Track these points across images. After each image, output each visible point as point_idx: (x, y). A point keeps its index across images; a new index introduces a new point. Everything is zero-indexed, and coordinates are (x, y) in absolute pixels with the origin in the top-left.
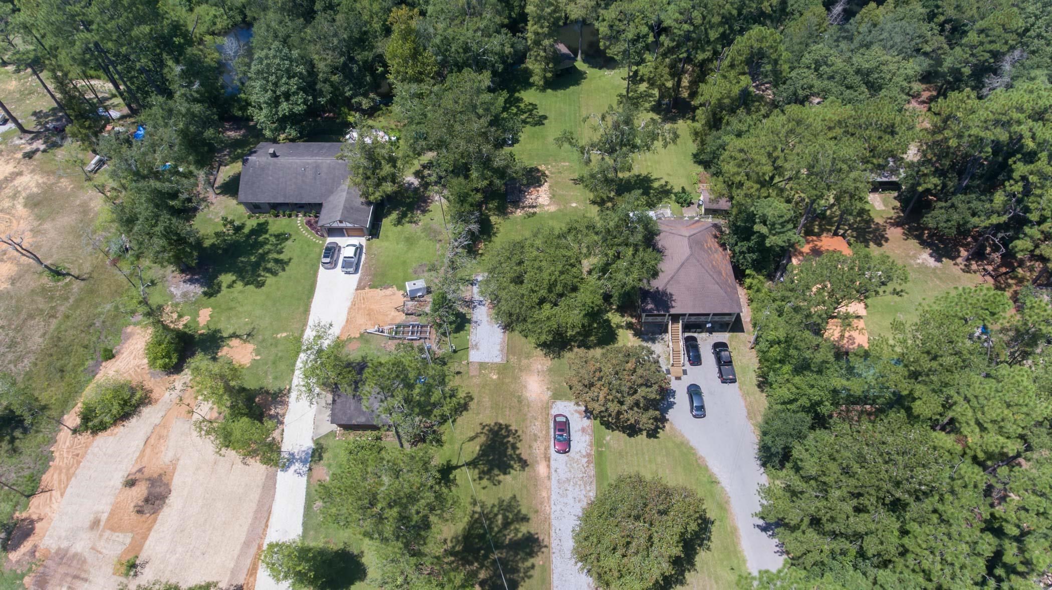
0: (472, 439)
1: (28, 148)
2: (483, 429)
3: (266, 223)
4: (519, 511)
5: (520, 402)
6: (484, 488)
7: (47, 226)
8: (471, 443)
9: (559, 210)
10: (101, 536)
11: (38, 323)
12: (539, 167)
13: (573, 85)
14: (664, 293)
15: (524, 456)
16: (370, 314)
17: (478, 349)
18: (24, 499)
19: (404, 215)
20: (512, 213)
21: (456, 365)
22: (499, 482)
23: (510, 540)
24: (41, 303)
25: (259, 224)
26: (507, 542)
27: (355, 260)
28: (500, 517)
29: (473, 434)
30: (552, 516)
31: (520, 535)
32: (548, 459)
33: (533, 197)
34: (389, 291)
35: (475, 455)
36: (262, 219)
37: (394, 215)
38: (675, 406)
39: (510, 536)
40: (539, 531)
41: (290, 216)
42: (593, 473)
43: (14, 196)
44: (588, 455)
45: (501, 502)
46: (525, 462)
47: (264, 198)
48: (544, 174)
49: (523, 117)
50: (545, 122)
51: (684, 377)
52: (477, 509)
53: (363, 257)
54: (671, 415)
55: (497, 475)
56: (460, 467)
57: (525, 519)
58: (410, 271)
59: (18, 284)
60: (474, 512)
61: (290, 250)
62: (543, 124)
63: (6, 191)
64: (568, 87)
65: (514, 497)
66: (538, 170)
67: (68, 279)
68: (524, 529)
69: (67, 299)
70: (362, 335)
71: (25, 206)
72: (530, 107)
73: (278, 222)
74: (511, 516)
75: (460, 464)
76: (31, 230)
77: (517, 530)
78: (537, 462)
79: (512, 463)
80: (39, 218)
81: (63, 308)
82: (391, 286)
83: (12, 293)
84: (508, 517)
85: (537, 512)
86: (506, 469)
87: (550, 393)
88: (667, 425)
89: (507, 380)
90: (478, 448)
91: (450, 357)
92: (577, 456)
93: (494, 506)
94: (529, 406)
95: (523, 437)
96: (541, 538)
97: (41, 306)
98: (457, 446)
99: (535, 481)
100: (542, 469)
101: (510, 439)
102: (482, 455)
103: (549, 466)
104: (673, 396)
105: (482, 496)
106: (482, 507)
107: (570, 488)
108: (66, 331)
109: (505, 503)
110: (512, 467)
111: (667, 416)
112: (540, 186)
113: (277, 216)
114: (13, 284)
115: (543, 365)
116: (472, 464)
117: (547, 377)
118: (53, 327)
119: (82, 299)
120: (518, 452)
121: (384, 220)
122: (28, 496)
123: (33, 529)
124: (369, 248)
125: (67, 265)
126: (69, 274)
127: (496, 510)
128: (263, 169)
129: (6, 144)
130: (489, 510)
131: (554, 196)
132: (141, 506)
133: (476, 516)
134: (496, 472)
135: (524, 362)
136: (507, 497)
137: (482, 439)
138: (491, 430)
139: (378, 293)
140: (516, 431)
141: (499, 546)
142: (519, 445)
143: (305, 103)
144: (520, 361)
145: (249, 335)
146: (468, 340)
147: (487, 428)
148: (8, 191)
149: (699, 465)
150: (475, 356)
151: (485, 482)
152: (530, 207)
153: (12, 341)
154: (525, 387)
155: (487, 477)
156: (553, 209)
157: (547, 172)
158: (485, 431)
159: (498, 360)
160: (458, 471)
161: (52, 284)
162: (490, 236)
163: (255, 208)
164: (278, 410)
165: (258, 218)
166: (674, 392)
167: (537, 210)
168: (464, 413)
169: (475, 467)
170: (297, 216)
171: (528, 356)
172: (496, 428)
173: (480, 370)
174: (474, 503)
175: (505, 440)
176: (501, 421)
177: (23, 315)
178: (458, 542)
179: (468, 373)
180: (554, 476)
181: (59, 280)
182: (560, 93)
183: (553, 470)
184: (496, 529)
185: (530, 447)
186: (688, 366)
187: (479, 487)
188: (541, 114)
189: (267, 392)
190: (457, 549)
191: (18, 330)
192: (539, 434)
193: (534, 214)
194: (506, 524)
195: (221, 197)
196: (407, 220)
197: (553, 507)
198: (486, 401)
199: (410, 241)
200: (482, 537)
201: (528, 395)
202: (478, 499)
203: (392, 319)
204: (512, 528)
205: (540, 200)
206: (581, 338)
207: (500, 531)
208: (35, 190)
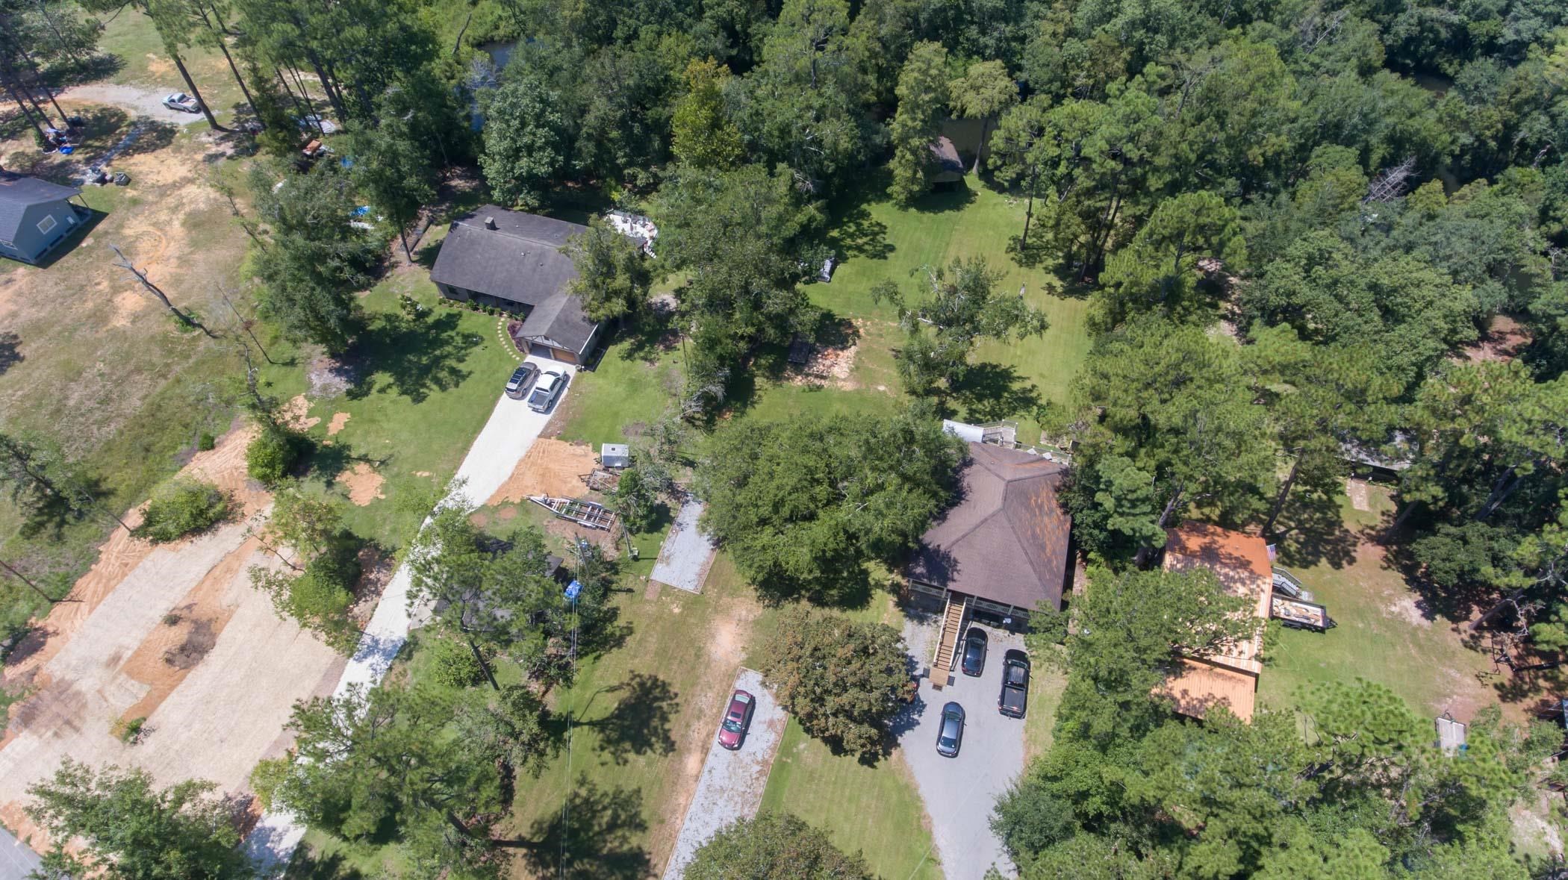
0: (612, 689)
1: (214, 150)
2: (632, 679)
3: (460, 315)
4: (637, 814)
5: (698, 656)
6: (603, 764)
7: (199, 256)
8: (609, 695)
9: (858, 391)
10: (115, 678)
11: (143, 380)
12: (854, 322)
13: (950, 209)
14: (946, 556)
15: (673, 736)
16: (544, 475)
17: (668, 564)
18: (47, 603)
19: (640, 347)
20: (788, 379)
21: (631, 578)
22: (626, 762)
23: (611, 850)
24: (157, 357)
25: (449, 315)
26: (605, 851)
27: (550, 395)
28: (609, 812)
29: (616, 683)
30: (681, 836)
31: (626, 847)
32: (705, 750)
33: (828, 363)
34: (580, 450)
35: (607, 714)
36: (455, 310)
37: (626, 345)
38: (917, 728)
39: (612, 844)
40: (654, 851)
41: (492, 313)
42: (761, 790)
43: (174, 210)
44: (765, 762)
45: (619, 792)
46: (673, 744)
47: (462, 283)
48: (856, 333)
49: (860, 241)
50: (890, 255)
51: (947, 688)
52: (583, 792)
53: (565, 391)
54: (906, 739)
55: (626, 751)
56: (582, 724)
57: (642, 827)
58: (620, 428)
59: (139, 325)
60: (576, 795)
61: (475, 361)
62: (885, 258)
63: (170, 200)
64: (942, 211)
65: (638, 791)
66: (850, 325)
67: (198, 332)
68: (635, 840)
69: (188, 357)
70: (523, 501)
71: (183, 224)
72: (876, 229)
73: (474, 318)
74: (623, 817)
75: (583, 720)
76: (179, 258)
77: (625, 839)
78: (689, 750)
79: (654, 739)
80: (195, 244)
81: (178, 369)
82: (586, 444)
83: (129, 333)
84: (619, 816)
85: (662, 822)
86: (642, 746)
87: (744, 656)
88: (895, 752)
89: (692, 620)
90: (616, 705)
91: (627, 565)
92: (748, 760)
93: (605, 794)
94: (708, 666)
95: (683, 708)
96: (653, 862)
97: (155, 360)
98: (588, 695)
99: (675, 777)
100: (692, 763)
101: (664, 704)
102: (617, 717)
103: (703, 762)
104: (920, 713)
105: (596, 776)
106: (590, 791)
107: (721, 803)
108: (171, 399)
109: (623, 796)
110: (651, 746)
111: (900, 740)
112: (842, 349)
113: (476, 309)
114: (133, 322)
115: (749, 611)
116: (600, 725)
117: (749, 631)
118: (158, 390)
119: (204, 362)
120: (667, 726)
121: (611, 348)
122: (53, 601)
123: (43, 644)
124: (576, 381)
125: (203, 313)
126: (200, 326)
127: (607, 801)
128: (473, 242)
129: (190, 138)
130: (597, 797)
131: (857, 368)
132: (174, 655)
133: (578, 801)
134: (627, 745)
135: (725, 600)
136: (629, 787)
137: (625, 694)
138: (642, 685)
139: (565, 448)
140: (676, 695)
141: (591, 853)
142: (672, 717)
143: (552, 164)
144: (720, 597)
145: (382, 463)
146: (660, 548)
147: (638, 680)
148: (171, 201)
149: (919, 827)
150: (660, 573)
151: (607, 756)
152: (817, 376)
153: (107, 396)
154: (713, 637)
155: (612, 749)
156: (849, 386)
157: (862, 331)
158: (633, 683)
159: (690, 588)
160: (578, 729)
161: (177, 334)
162: (745, 406)
163: (451, 292)
164: (381, 576)
165: (451, 306)
166: (924, 706)
167: (825, 383)
168: (615, 650)
169: (602, 730)
170: (501, 315)
171: (734, 593)
172: (649, 684)
173: (661, 594)
174: (582, 782)
175: (655, 705)
176: (661, 677)
177: (131, 367)
178: (540, 830)
179: (642, 594)
180: (705, 777)
181: (186, 331)
182: (928, 216)
183: (706, 770)
184: (596, 828)
185: (688, 725)
186: (958, 673)
187: (597, 761)
188: (888, 242)
189: (376, 547)
190: (535, 840)
191: (119, 383)
192: (707, 712)
193: (820, 388)
194: (612, 826)
195: (416, 267)
196: (642, 354)
197: (687, 824)
198: (653, 643)
199: (635, 386)
200: (574, 833)
201: (713, 649)
202: (589, 779)
203: (571, 491)
204: (620, 833)
205: (836, 370)
206: (818, 588)
207: (600, 833)
208: (202, 206)
